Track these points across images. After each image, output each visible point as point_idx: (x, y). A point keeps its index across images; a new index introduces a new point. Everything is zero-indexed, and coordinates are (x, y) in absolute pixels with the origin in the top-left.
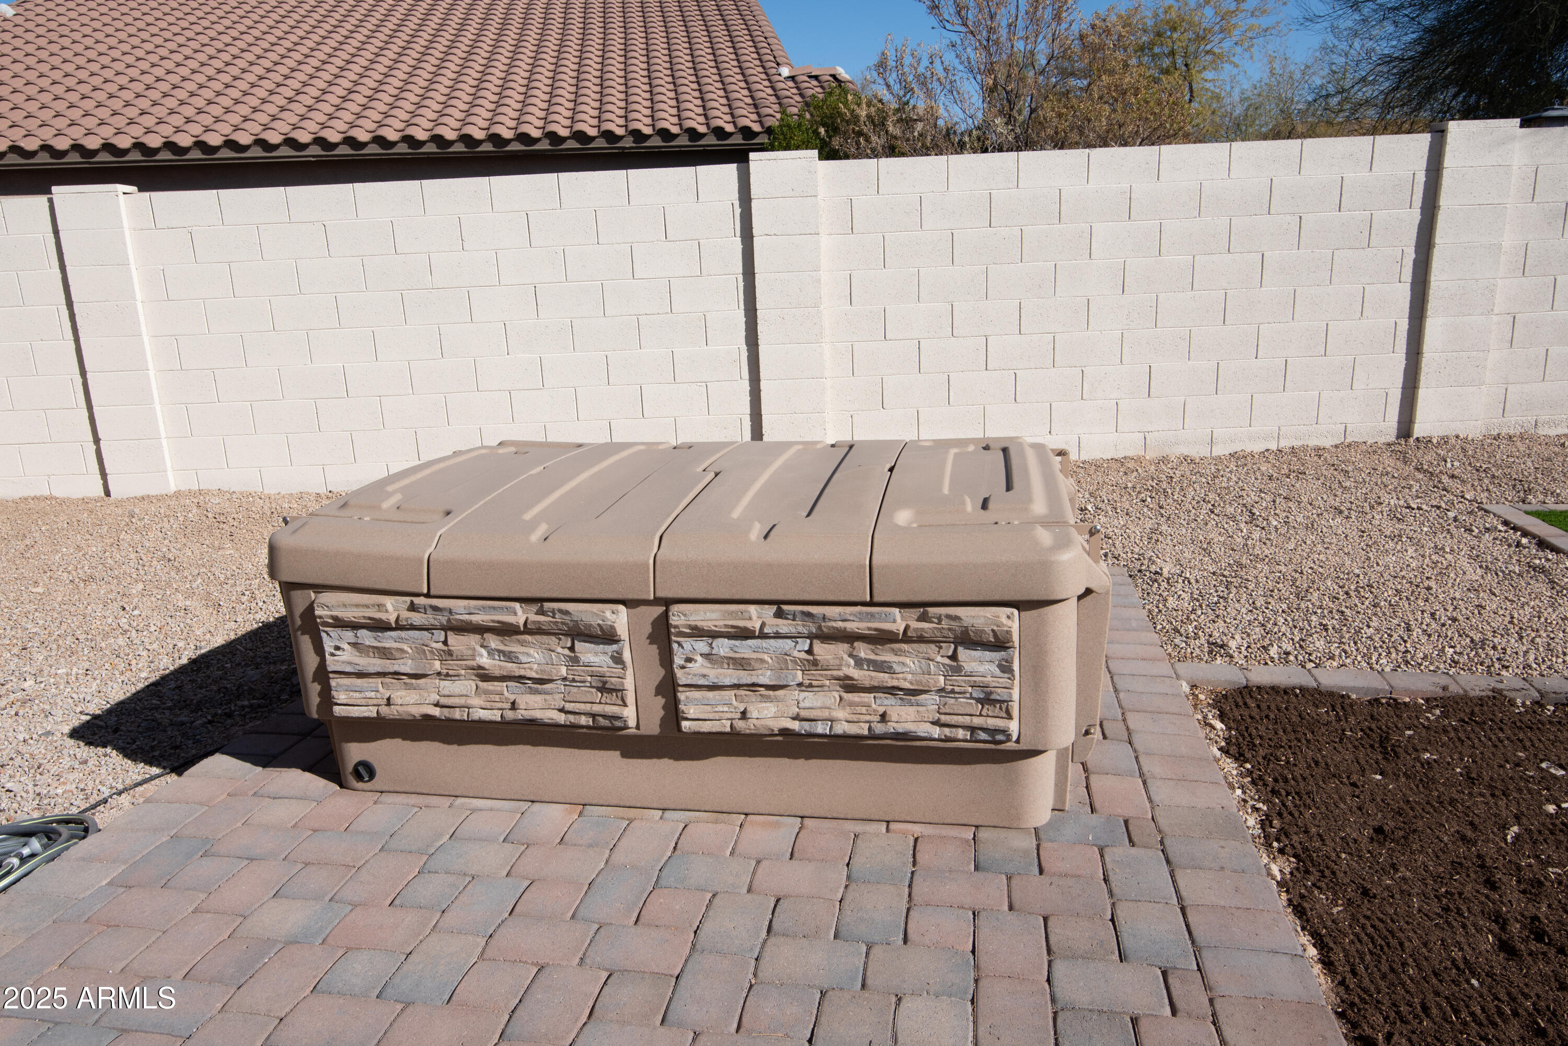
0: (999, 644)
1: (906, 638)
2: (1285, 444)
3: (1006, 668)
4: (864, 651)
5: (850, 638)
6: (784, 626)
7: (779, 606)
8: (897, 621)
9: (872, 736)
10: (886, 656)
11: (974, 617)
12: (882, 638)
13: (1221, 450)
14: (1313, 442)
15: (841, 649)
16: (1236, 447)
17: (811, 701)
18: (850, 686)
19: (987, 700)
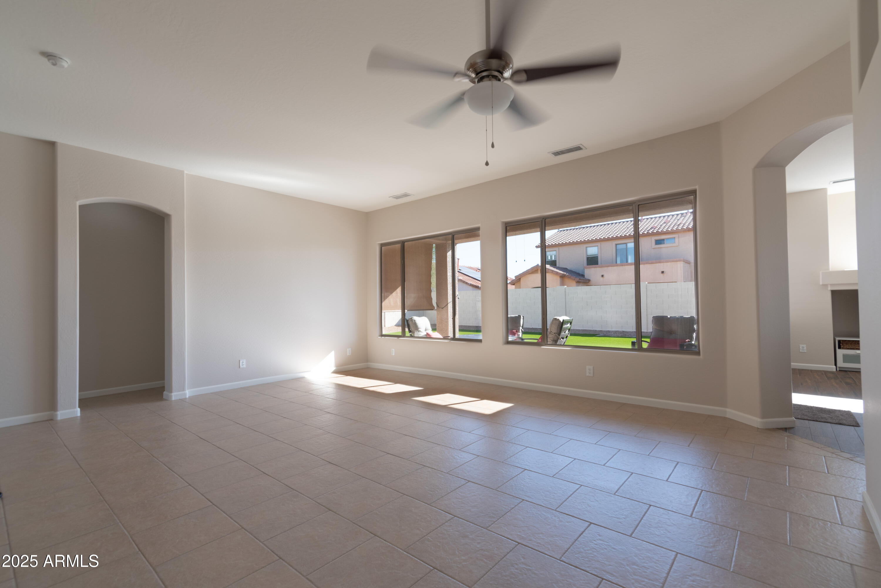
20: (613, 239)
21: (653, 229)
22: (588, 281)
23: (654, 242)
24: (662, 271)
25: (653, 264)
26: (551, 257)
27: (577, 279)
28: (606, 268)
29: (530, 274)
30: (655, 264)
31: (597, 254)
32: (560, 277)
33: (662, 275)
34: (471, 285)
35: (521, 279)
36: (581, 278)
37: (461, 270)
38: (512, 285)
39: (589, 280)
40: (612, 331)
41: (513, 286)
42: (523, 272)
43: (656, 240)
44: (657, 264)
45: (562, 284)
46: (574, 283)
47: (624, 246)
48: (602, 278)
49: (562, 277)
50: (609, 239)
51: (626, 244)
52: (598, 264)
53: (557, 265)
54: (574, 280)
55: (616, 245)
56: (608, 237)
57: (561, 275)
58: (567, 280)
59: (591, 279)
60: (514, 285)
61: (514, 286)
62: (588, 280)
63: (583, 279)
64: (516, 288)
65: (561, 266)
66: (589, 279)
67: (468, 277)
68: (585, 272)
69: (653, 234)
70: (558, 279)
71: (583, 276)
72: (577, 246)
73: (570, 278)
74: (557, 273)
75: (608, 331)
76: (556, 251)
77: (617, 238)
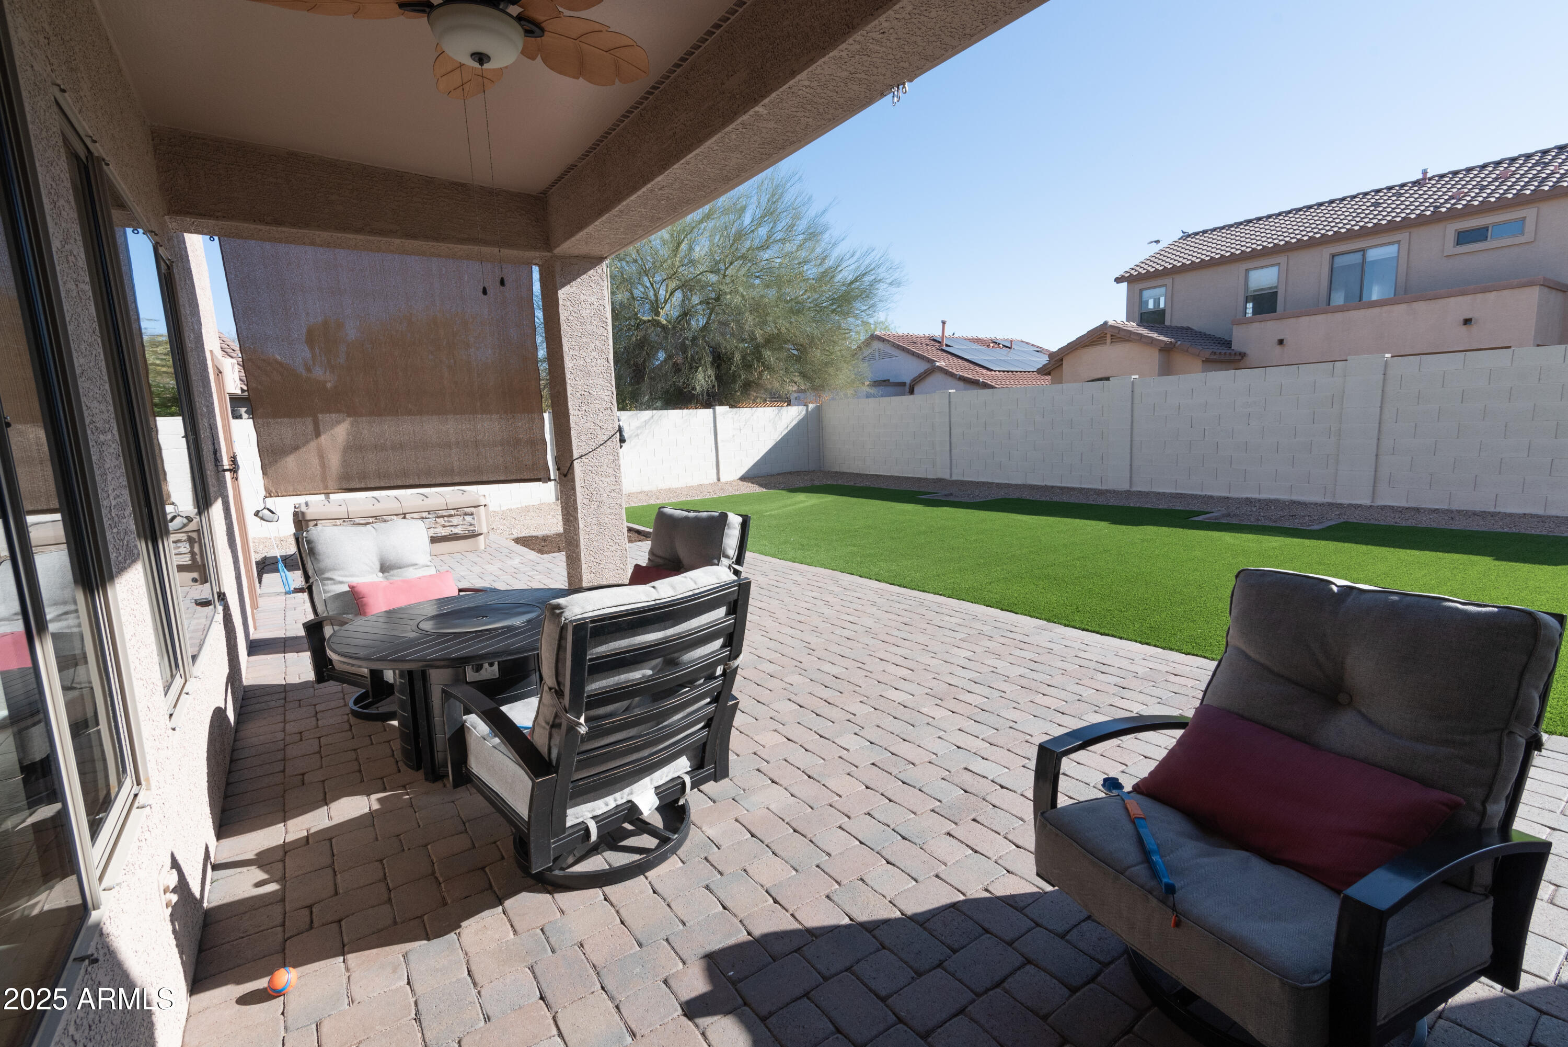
0: (472, 514)
1: (454, 515)
2: (523, 505)
3: (473, 519)
4: (446, 519)
5: (443, 517)
6: (430, 516)
7: (429, 512)
8: (452, 512)
9: (450, 535)
10: (450, 519)
11: (468, 510)
12: (450, 516)
13: (504, 508)
14: (531, 504)
15: (442, 519)
16: (509, 507)
17: (436, 530)
18: (444, 526)
19: (471, 525)
20: (1325, 240)
21: (1453, 201)
22: (1238, 357)
23: (1451, 236)
24: (1468, 317)
25: (1439, 301)
26: (1157, 302)
27: (1207, 353)
28: (1293, 320)
29: (1086, 346)
30: (1447, 300)
31: (1275, 285)
32: (1160, 350)
33: (1464, 329)
34: (962, 379)
35: (1064, 362)
36: (1219, 351)
37: (950, 346)
38: (1046, 374)
39: (1243, 355)
40: (1259, 500)
41: (1047, 377)
42: (1068, 344)
43: (1459, 233)
44: (1452, 299)
45: (1166, 369)
46: (1198, 364)
47: (1357, 258)
48: (1278, 349)
49: (1166, 350)
50: (1313, 243)
51: (1363, 251)
52: (1275, 312)
53: (1167, 323)
54: (1198, 355)
55: (1333, 256)
56: (1310, 237)
57: (1163, 346)
58: (1179, 359)
59: (1248, 352)
60: (1049, 374)
61: (1049, 378)
62: (1240, 354)
63: (1228, 351)
64: (1053, 382)
65: (1176, 323)
66: (1243, 350)
67: (960, 361)
68: (1234, 333)
69: (1453, 214)
70: (1154, 356)
71: (1228, 344)
72: (1221, 269)
73: (1187, 351)
74: (1152, 341)
75: (1247, 499)
76: (1165, 285)
77: (1338, 237)
